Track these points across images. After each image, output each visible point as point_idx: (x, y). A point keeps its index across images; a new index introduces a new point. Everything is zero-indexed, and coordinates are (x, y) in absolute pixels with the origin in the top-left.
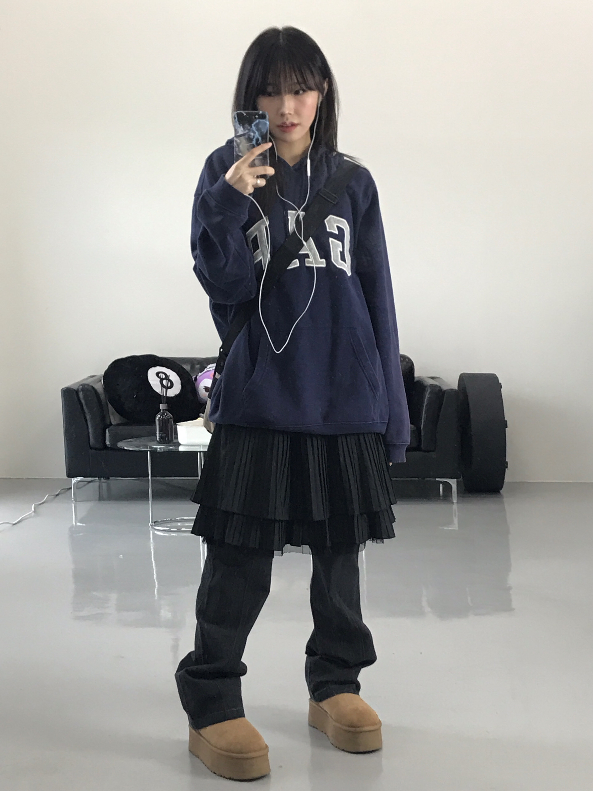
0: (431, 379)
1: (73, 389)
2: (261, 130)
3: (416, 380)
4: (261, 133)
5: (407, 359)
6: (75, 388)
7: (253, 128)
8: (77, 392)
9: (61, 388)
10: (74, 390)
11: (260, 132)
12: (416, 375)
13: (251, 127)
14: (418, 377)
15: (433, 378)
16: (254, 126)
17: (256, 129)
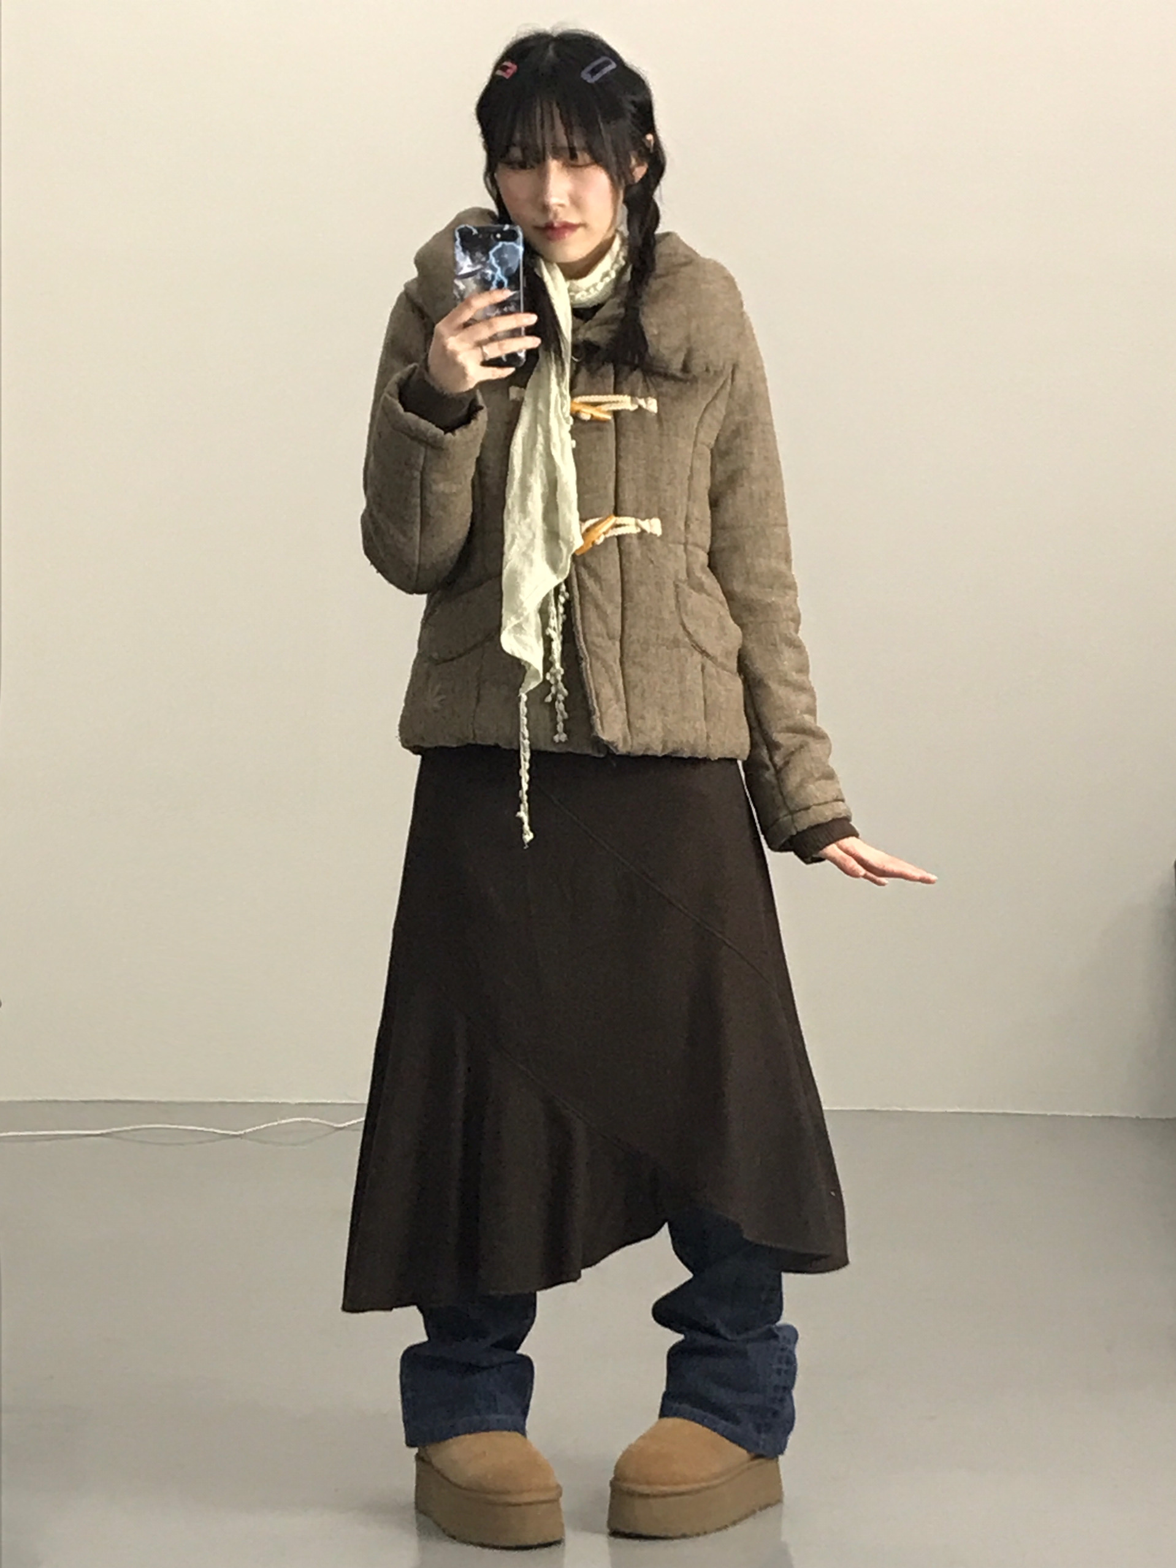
2: (507, 264)
4: (509, 269)
7: (492, 260)
11: (504, 269)
13: (488, 258)
16: (494, 255)
17: (498, 261)
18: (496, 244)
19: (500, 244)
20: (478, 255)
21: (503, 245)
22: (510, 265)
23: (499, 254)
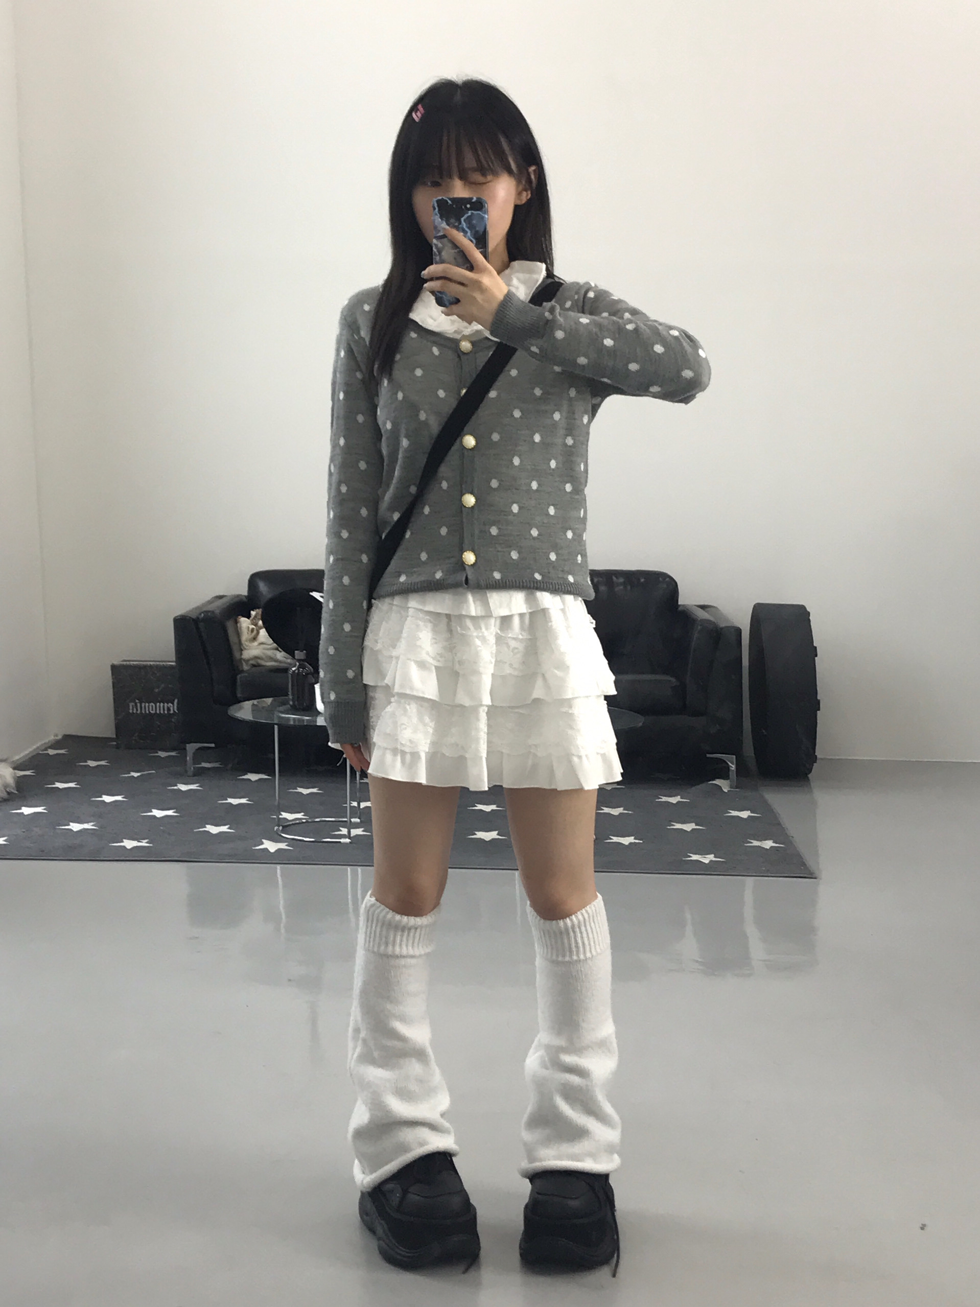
0: (700, 609)
1: (190, 617)
2: (475, 228)
3: (680, 609)
4: (477, 232)
5: (667, 579)
6: (194, 616)
7: (463, 225)
8: (196, 621)
9: (173, 617)
10: (193, 620)
11: (473, 231)
12: (679, 603)
13: (460, 223)
14: (683, 606)
15: (703, 607)
16: (465, 220)
17: (468, 225)
18: (468, 213)
19: (470, 212)
20: (452, 221)
21: (472, 213)
22: (477, 229)
23: (469, 220)
